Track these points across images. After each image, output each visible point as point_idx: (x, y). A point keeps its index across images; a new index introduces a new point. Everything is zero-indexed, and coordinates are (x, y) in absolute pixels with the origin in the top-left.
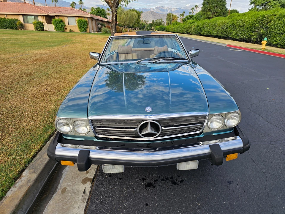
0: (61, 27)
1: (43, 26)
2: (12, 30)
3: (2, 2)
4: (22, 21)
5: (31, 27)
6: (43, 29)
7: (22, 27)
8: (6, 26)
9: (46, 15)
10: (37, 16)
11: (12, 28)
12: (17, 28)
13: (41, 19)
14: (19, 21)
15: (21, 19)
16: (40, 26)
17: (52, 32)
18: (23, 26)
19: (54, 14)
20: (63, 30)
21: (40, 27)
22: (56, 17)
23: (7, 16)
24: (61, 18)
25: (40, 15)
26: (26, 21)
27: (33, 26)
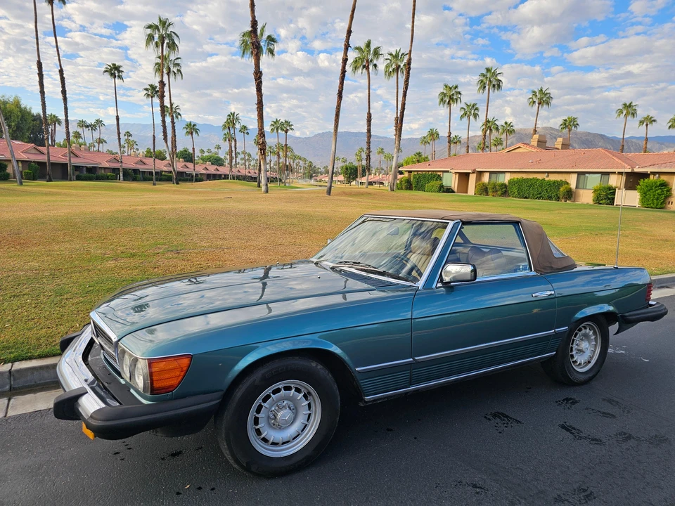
0: (658, 199)
1: (615, 195)
2: (549, 201)
3: (558, 149)
4: (573, 186)
5: (586, 196)
6: (611, 201)
7: (570, 195)
8: (540, 194)
9: (630, 171)
10: (608, 173)
11: (550, 198)
12: (558, 199)
13: (614, 181)
14: (568, 183)
15: (572, 181)
16: (606, 195)
17: (632, 208)
18: (572, 195)
19: (649, 170)
20: (659, 206)
21: (606, 197)
22: (651, 177)
23: (548, 176)
24: (664, 178)
25: (615, 173)
26: (580, 186)
27: (592, 195)
